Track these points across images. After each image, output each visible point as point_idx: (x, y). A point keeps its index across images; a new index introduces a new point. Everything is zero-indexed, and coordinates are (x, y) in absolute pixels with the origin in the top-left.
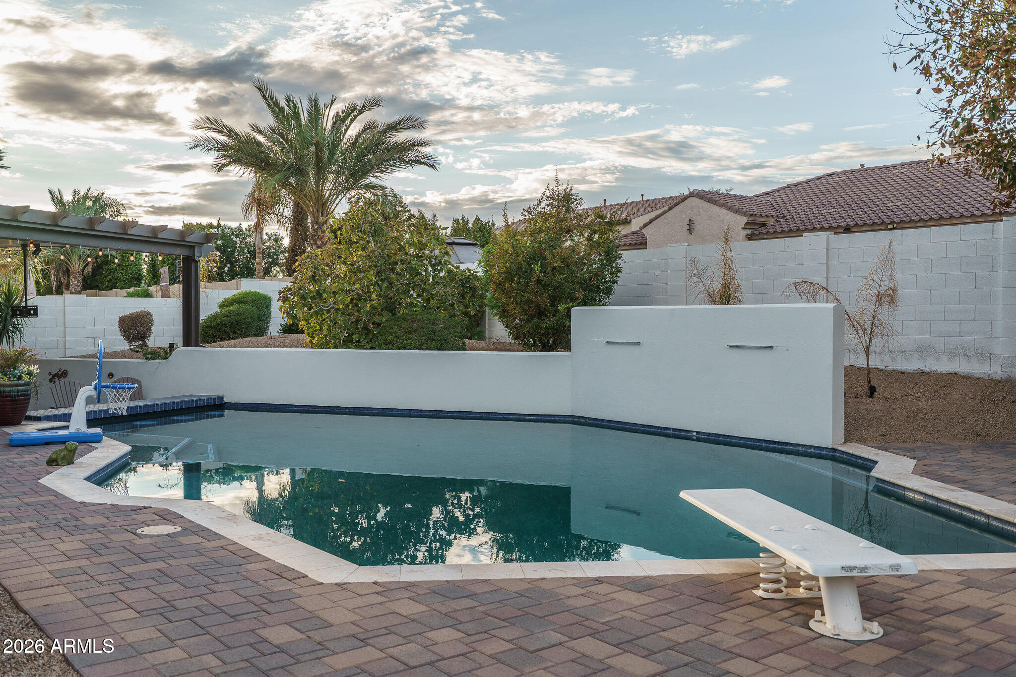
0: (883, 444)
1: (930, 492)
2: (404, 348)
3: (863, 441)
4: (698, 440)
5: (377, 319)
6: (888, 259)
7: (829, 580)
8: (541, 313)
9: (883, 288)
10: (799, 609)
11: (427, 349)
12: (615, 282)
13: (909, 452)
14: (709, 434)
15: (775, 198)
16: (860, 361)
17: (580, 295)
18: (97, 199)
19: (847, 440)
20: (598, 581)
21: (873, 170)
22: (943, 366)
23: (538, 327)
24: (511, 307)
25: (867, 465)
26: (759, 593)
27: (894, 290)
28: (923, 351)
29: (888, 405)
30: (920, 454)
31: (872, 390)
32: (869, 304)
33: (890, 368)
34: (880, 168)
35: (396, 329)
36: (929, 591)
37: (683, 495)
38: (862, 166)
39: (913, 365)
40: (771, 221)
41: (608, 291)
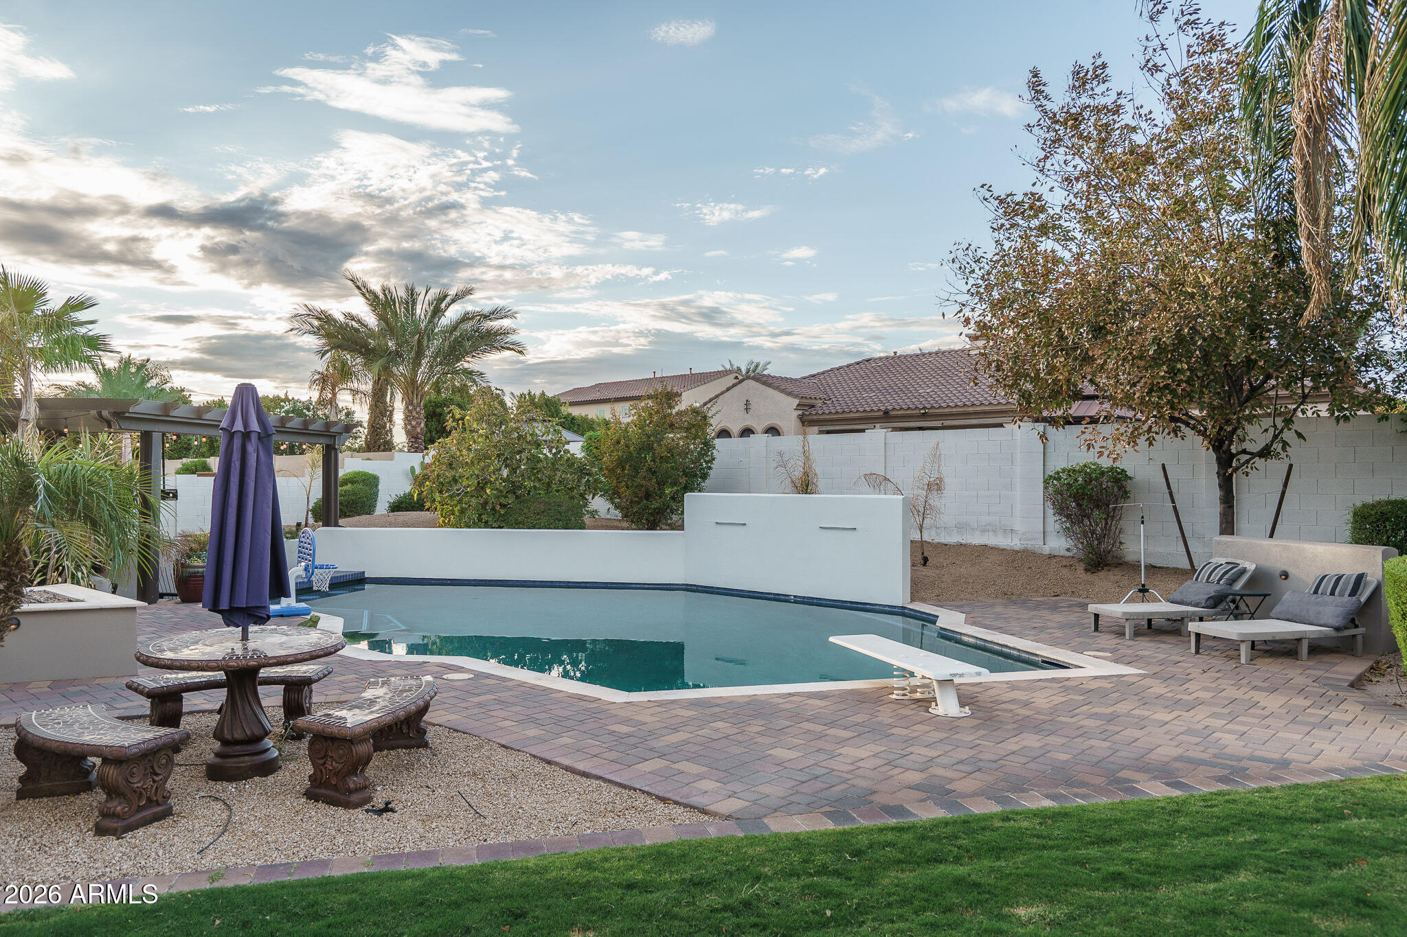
0: (939, 603)
1: (980, 636)
2: (534, 527)
3: (923, 600)
4: (795, 602)
5: (503, 501)
6: (936, 456)
7: (940, 682)
8: (648, 496)
9: (932, 479)
10: (920, 704)
11: (555, 528)
12: (710, 468)
13: (959, 608)
14: (804, 598)
15: (820, 380)
16: (917, 537)
17: (683, 480)
18: (142, 366)
19: (912, 600)
20: (790, 695)
21: (905, 357)
22: (977, 540)
23: (647, 507)
24: (622, 490)
25: (932, 619)
26: (894, 697)
27: (941, 479)
28: (961, 527)
29: (938, 572)
30: (967, 609)
31: (926, 560)
32: (921, 491)
33: (936, 541)
34: (911, 356)
35: (526, 511)
36: (991, 693)
37: (832, 639)
38: (895, 353)
39: (953, 539)
40: (819, 403)
41: (705, 477)
